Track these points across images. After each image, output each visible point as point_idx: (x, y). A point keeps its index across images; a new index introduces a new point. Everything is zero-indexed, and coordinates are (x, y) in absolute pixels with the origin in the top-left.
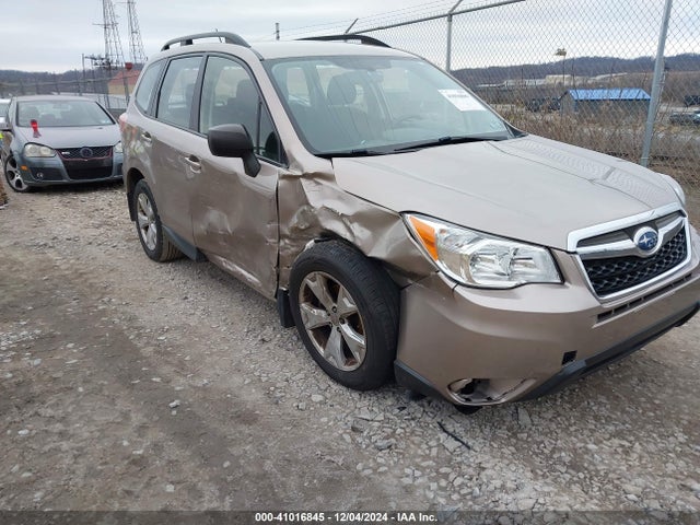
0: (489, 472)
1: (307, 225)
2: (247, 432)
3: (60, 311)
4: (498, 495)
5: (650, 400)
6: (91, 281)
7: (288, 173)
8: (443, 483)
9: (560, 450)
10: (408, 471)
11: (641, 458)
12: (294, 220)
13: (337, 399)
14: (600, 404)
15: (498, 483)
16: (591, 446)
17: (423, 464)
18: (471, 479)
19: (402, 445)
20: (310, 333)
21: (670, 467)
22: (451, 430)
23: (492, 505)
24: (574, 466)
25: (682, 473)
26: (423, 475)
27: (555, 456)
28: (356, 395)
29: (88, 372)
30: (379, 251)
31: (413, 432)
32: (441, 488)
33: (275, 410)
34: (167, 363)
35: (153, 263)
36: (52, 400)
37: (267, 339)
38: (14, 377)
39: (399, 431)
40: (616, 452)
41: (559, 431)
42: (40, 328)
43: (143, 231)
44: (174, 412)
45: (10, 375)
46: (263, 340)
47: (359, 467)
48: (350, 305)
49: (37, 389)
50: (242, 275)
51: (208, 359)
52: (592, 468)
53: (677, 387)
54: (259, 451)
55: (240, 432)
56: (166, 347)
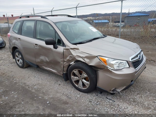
0: (121, 106)
1: (72, 59)
2: (68, 106)
3: (5, 84)
4: (125, 110)
5: (140, 86)
6: (7, 75)
7: (66, 48)
8: (113, 109)
9: (130, 99)
10: (105, 108)
11: (144, 98)
12: (68, 58)
13: (83, 95)
14: (132, 88)
15: (123, 108)
16: (135, 97)
17: (107, 106)
18: (118, 108)
19: (101, 103)
20: (74, 82)
21: (150, 99)
22: (109, 98)
23: (124, 112)
24: (134, 101)
25: (152, 99)
26: (108, 108)
27: (130, 100)
28: (86, 94)
29: (22, 98)
30: (92, 64)
31: (102, 100)
32: (113, 110)
33: (71, 100)
34: (40, 93)
35: (22, 69)
36: (17, 107)
37: (60, 84)
38: (3, 103)
39: (99, 100)
40: (140, 98)
41: (128, 95)
42: (2, 89)
43: (17, 61)
44: (49, 104)
45: (2, 102)
46: (59, 84)
47: (95, 109)
48: (86, 76)
49: (11, 104)
50: (51, 70)
51: (49, 91)
52: (137, 101)
53: (143, 83)
54: (73, 110)
55: (67, 106)
56: (37, 89)
